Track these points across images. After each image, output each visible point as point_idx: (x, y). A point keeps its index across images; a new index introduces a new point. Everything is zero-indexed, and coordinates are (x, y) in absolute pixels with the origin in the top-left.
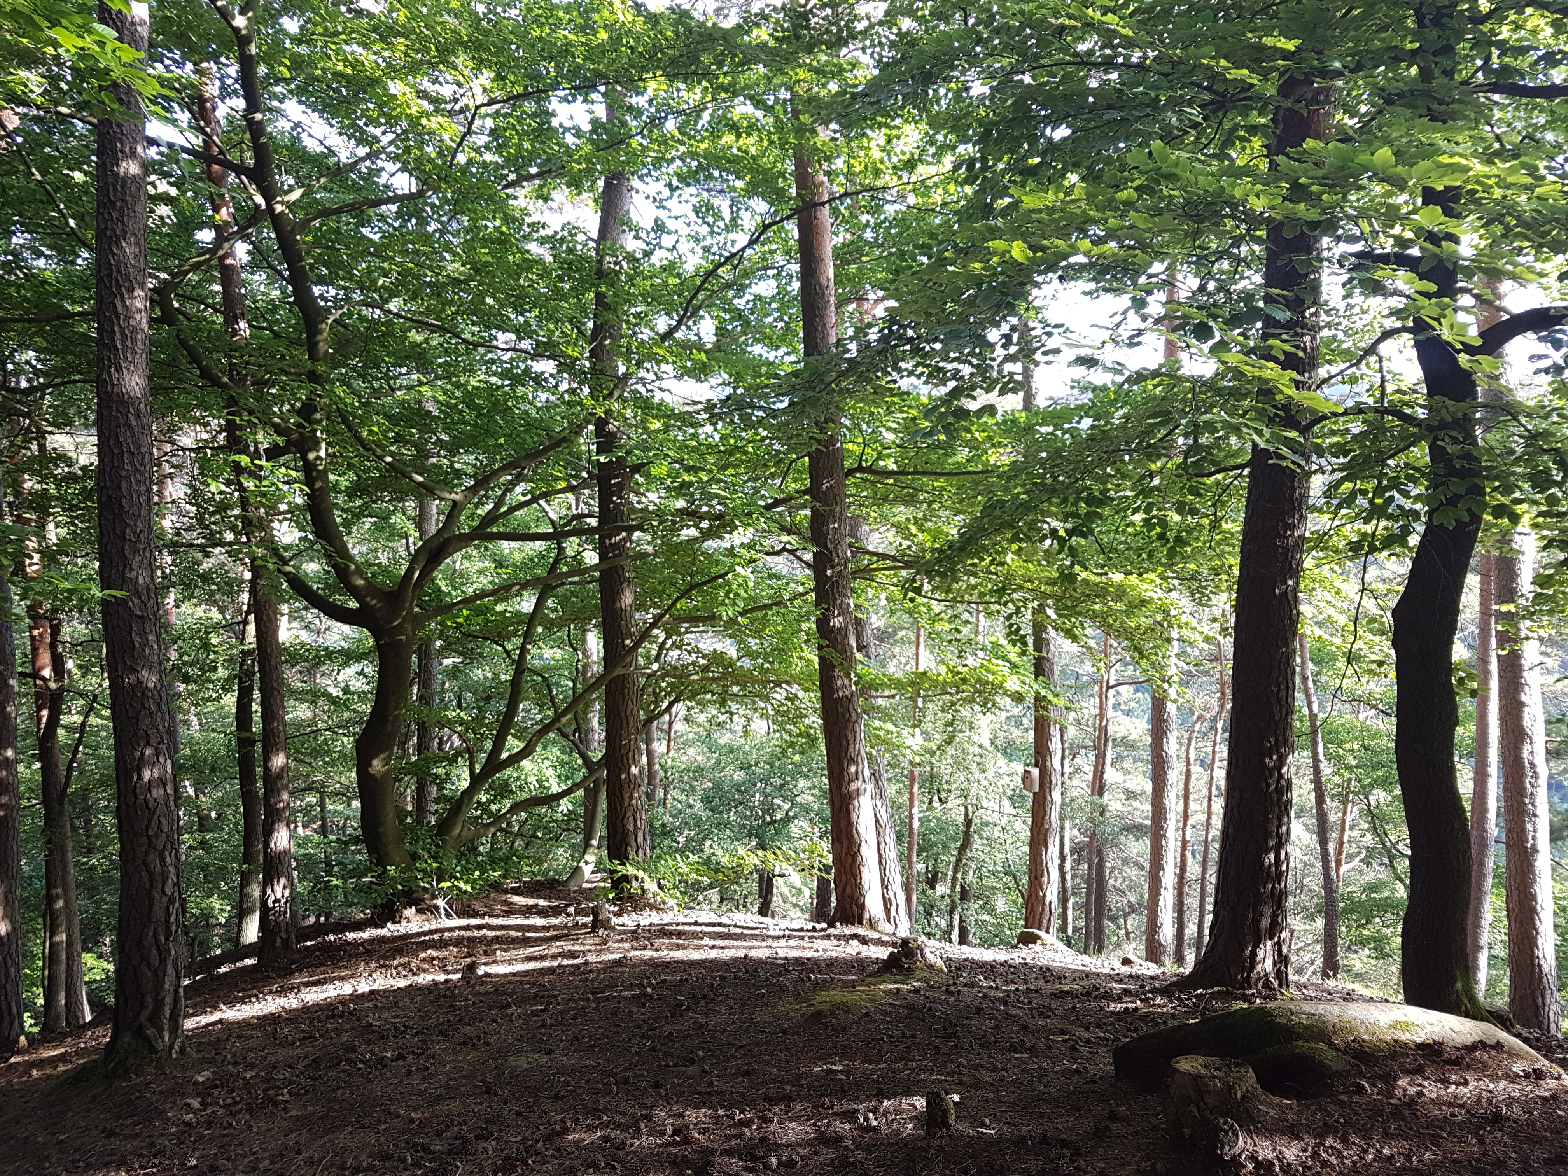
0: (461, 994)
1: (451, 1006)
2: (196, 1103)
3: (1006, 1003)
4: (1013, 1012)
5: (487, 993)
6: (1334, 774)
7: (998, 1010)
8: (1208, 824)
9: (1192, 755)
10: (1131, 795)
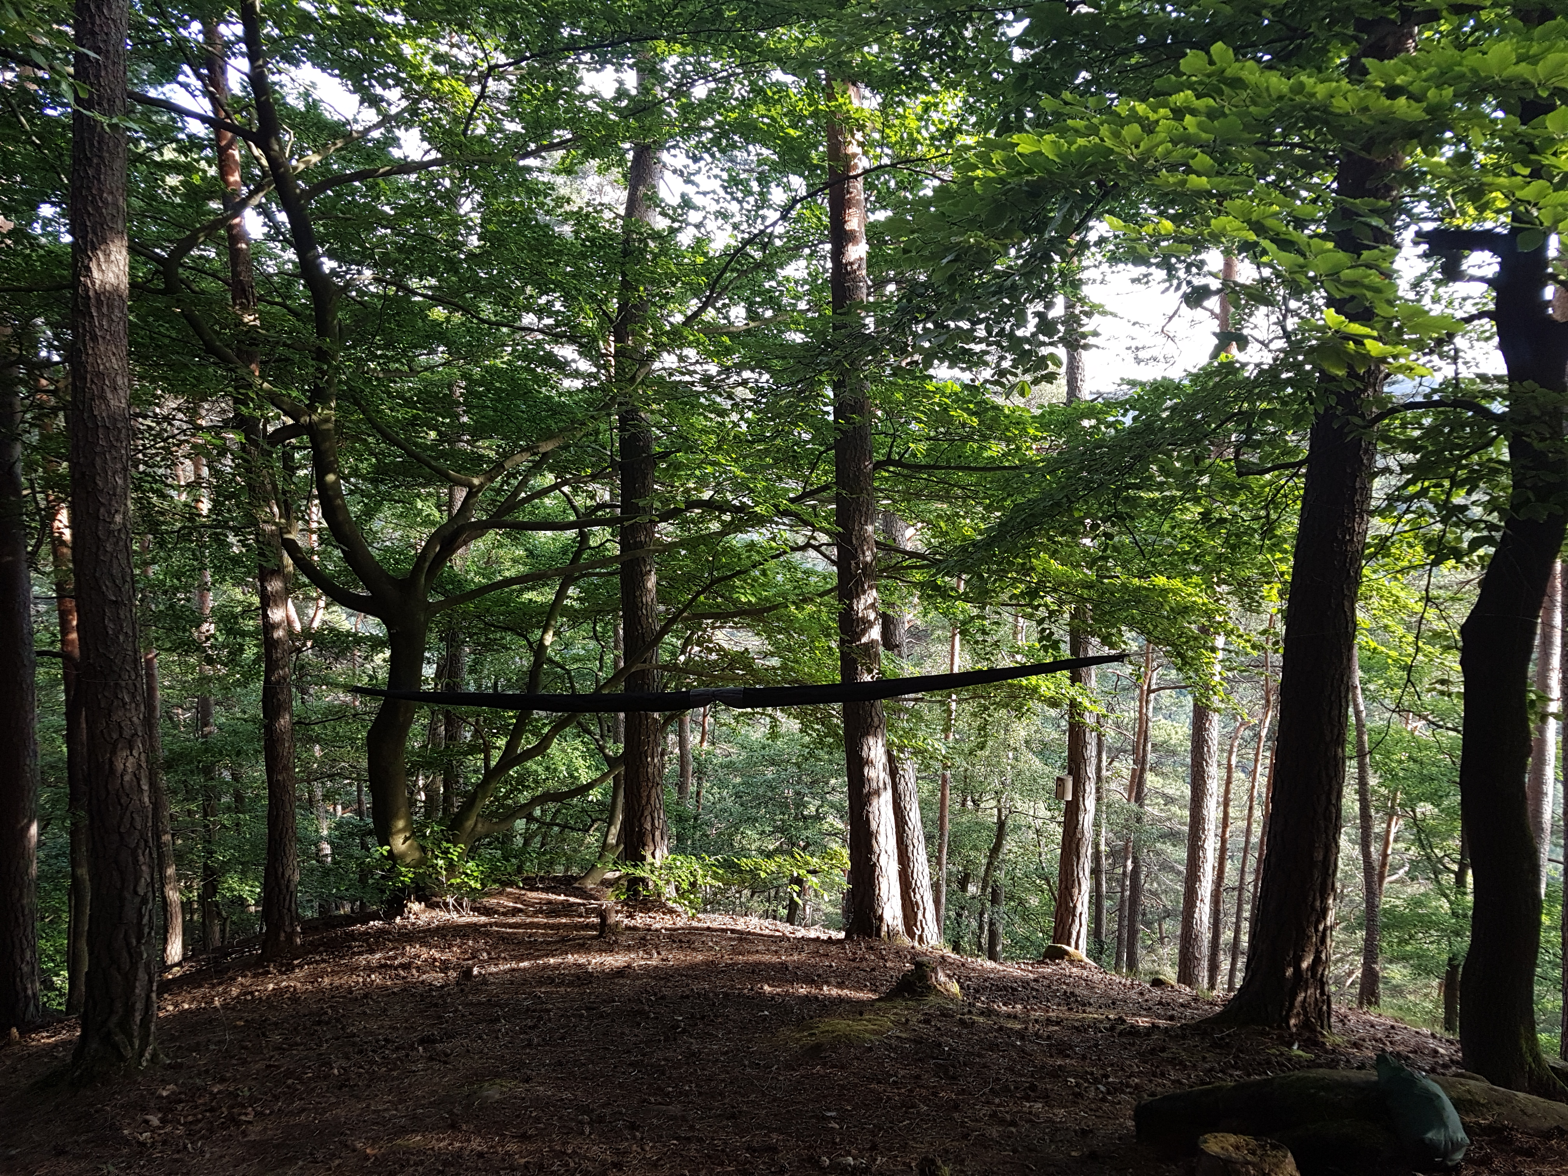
0: (453, 1003)
1: (440, 1017)
2: (155, 1121)
3: (1022, 1038)
4: (1029, 1047)
5: (480, 1003)
6: (1381, 785)
7: (1014, 1046)
8: (1248, 832)
9: (1234, 760)
10: (1169, 800)
